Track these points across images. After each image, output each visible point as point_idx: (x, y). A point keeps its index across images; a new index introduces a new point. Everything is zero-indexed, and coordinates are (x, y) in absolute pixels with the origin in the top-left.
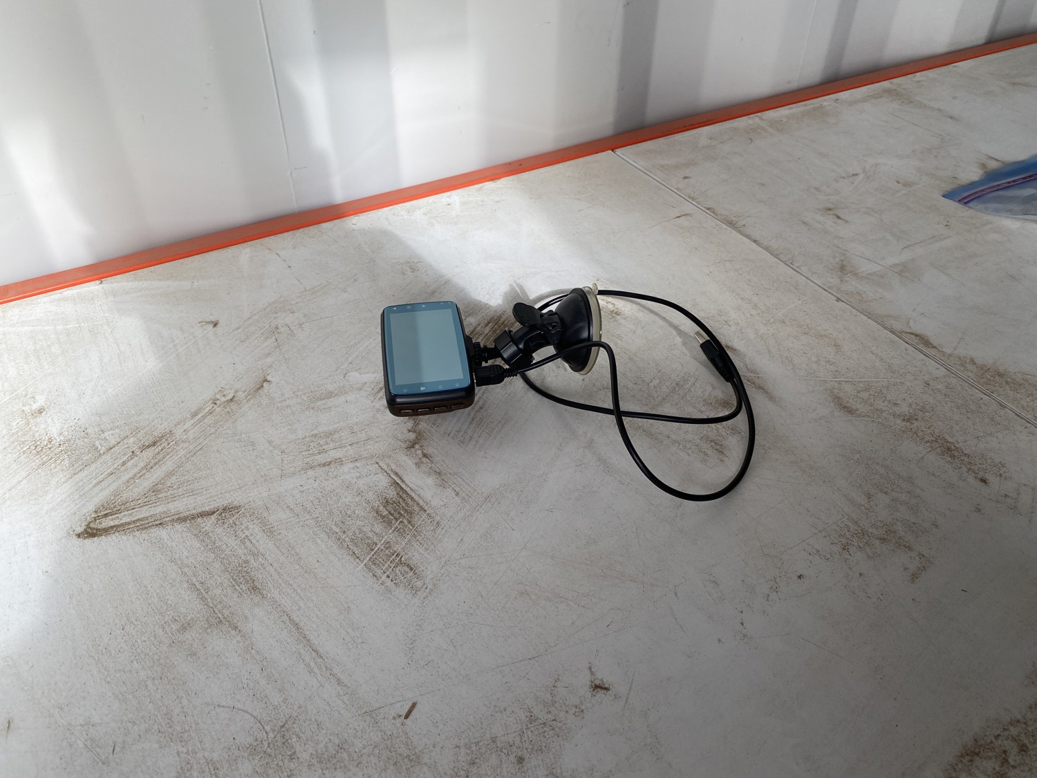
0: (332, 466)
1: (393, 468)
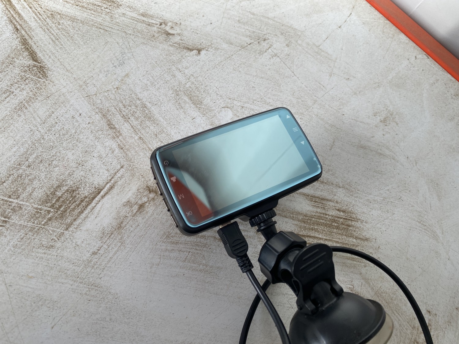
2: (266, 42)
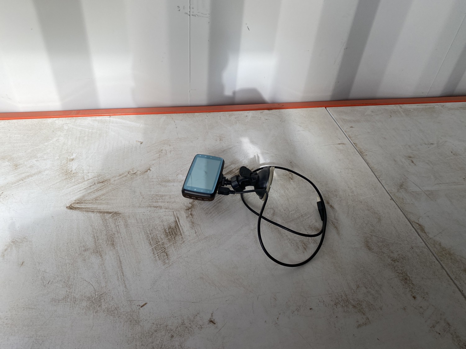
0: (158, 208)
1: (178, 215)
2: (163, 150)
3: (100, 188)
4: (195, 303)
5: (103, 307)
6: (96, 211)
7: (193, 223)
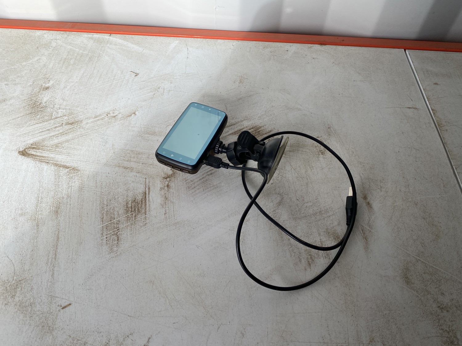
0: (128, 170)
1: (150, 185)
2: (160, 88)
3: (66, 132)
4: (132, 318)
5: (17, 299)
6: (51, 162)
7: (166, 198)
